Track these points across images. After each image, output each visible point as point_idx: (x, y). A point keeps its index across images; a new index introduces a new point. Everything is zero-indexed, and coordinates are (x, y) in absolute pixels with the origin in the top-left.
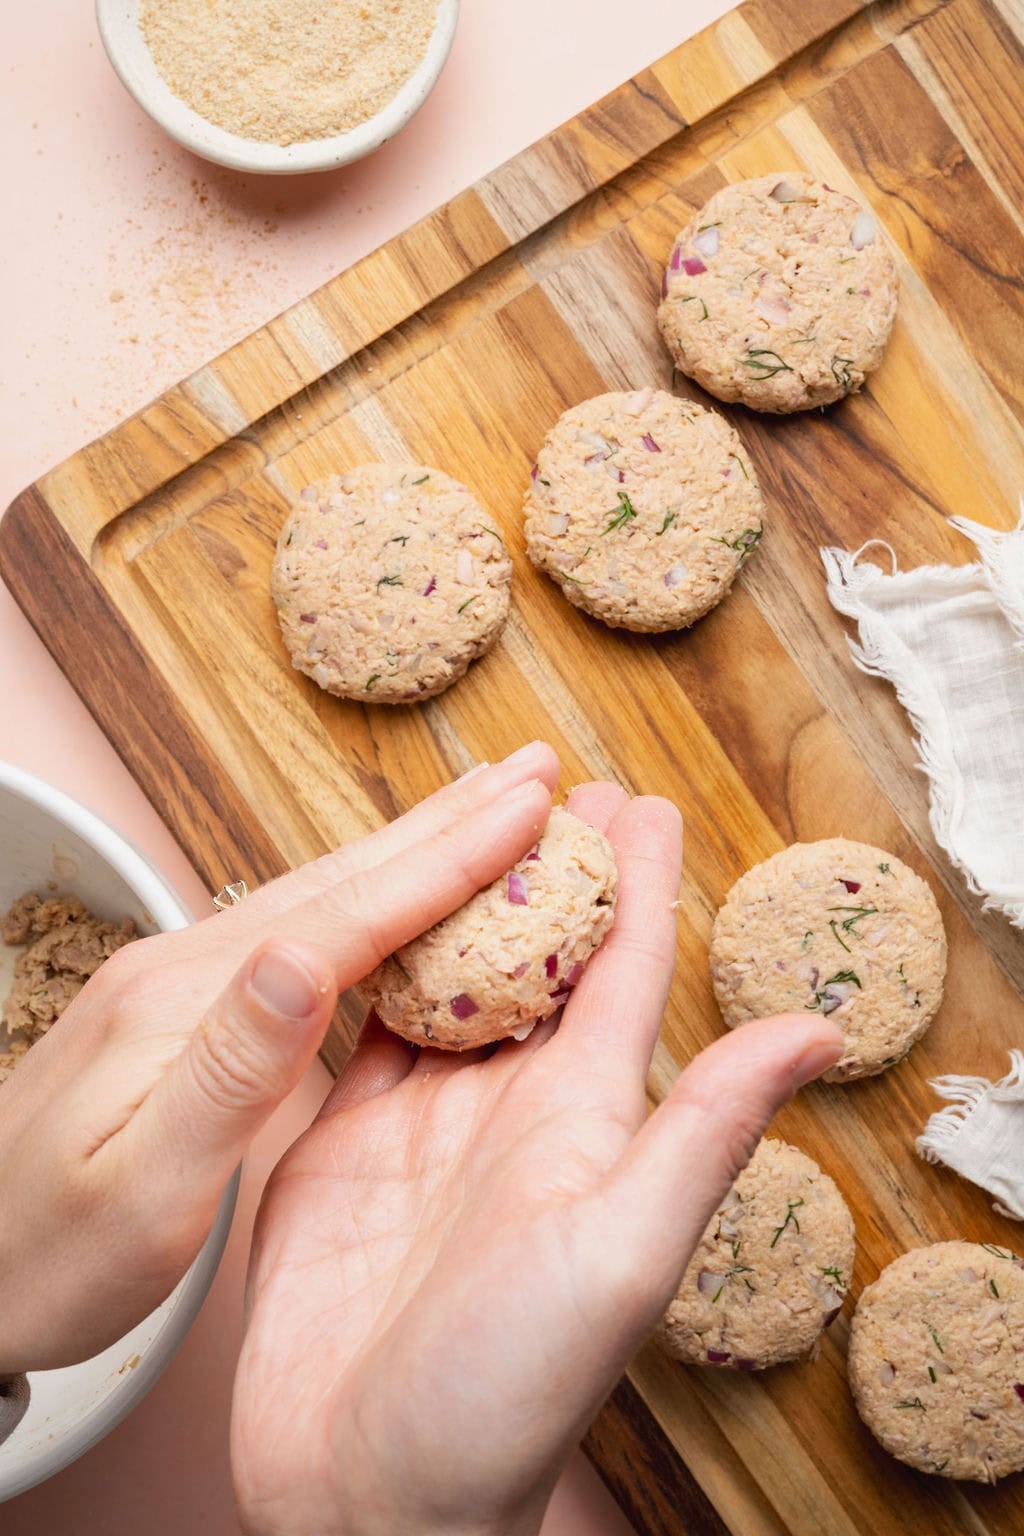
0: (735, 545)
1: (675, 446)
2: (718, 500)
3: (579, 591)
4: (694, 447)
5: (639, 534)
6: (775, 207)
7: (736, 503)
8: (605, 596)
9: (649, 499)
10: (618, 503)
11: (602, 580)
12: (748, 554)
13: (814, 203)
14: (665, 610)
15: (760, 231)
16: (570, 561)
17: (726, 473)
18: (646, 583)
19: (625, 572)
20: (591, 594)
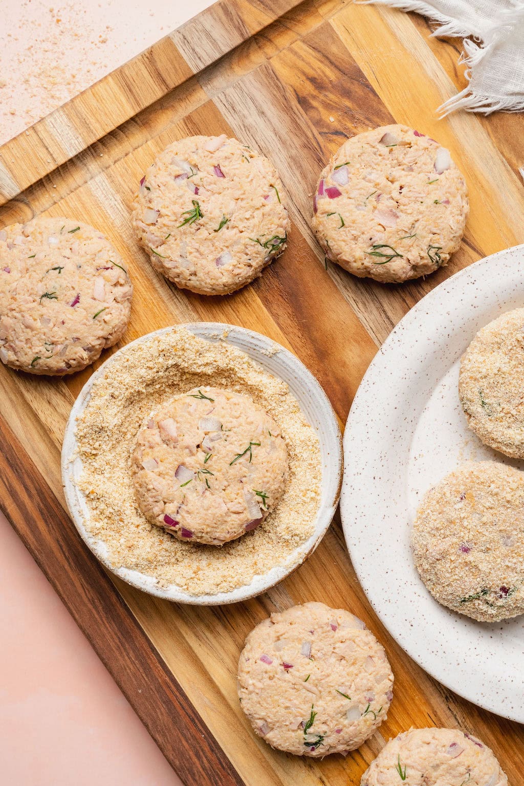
0: (265, 245)
1: (234, 175)
2: (258, 214)
3: (160, 262)
4: (247, 177)
5: (203, 229)
6: (384, 150)
7: (270, 218)
8: (176, 267)
9: (212, 208)
10: (191, 207)
11: (175, 257)
12: (273, 252)
13: (409, 145)
14: (214, 281)
15: (375, 167)
16: (156, 241)
17: (266, 197)
18: (204, 262)
19: (191, 253)
20: (168, 264)
